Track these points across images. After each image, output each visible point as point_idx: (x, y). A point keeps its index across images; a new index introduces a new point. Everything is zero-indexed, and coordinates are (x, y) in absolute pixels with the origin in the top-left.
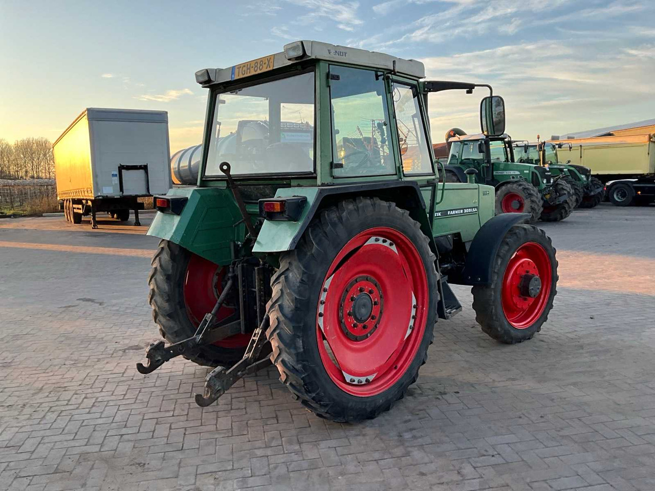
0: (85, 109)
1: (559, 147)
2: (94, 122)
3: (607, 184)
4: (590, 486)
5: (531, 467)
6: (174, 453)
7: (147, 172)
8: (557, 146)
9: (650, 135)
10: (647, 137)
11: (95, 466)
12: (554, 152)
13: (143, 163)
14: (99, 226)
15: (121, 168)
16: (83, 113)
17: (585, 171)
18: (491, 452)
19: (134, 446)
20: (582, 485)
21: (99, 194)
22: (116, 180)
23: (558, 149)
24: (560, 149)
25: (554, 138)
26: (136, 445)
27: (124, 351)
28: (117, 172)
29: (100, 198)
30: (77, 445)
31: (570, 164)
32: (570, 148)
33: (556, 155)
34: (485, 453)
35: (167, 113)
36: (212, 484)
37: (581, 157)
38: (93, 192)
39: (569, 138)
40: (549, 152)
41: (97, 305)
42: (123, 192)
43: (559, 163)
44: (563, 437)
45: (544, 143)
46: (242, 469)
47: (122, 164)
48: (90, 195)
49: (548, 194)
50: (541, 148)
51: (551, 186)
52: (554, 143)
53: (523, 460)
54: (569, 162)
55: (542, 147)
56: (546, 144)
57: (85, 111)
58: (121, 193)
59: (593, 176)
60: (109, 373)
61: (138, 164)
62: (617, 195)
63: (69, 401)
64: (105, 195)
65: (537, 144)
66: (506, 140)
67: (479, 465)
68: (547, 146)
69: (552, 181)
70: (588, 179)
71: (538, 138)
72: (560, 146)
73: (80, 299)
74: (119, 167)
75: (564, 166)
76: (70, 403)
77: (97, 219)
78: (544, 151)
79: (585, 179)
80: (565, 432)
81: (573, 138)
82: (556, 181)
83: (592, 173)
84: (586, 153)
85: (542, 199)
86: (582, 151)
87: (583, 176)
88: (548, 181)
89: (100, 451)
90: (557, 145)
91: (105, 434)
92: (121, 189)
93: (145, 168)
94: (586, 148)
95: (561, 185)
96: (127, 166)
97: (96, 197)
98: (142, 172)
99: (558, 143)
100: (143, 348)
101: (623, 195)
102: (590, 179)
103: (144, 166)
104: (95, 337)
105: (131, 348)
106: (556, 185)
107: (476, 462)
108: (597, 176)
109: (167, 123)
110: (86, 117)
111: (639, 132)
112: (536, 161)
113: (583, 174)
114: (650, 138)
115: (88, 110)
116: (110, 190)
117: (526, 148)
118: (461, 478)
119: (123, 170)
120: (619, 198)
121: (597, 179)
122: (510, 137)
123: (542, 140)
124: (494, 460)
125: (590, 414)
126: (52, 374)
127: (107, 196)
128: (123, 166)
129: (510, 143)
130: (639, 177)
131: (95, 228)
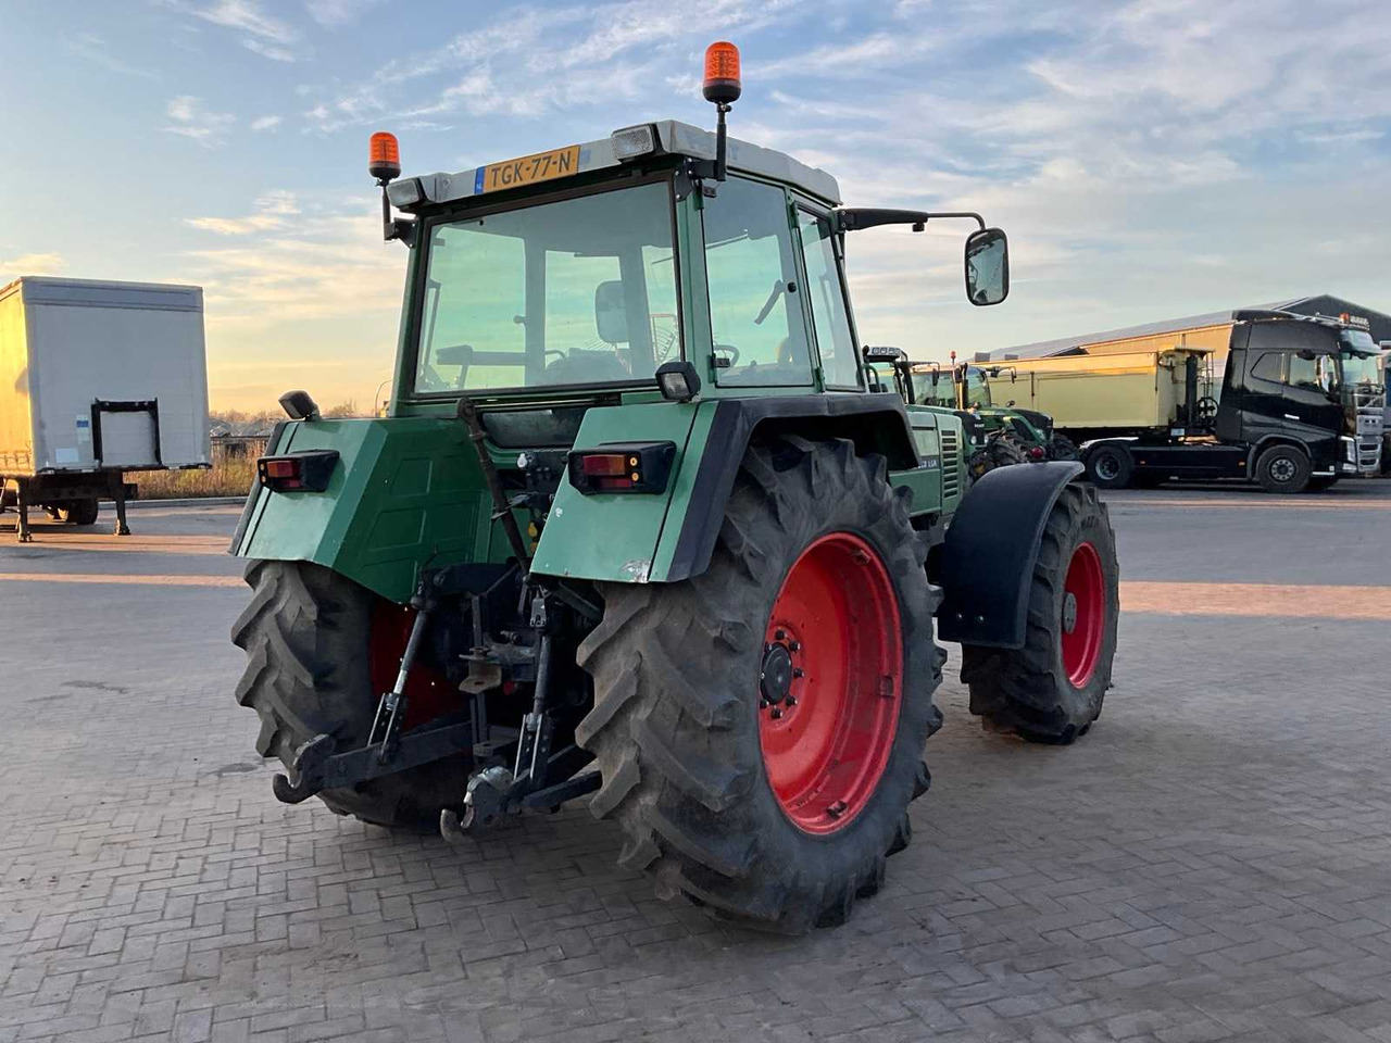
0: (18, 278)
1: (992, 375)
2: (36, 306)
3: (1082, 447)
4: (1137, 930)
5: (1039, 912)
6: (406, 935)
7: (155, 417)
8: (989, 373)
9: (1157, 353)
10: (1152, 358)
11: (259, 965)
12: (984, 384)
13: (147, 398)
14: (35, 536)
15: (98, 408)
16: (10, 287)
17: (1043, 422)
18: (969, 894)
19: (321, 929)
20: (1123, 931)
21: (47, 465)
22: (86, 434)
23: (990, 379)
24: (993, 379)
25: (980, 358)
26: (325, 928)
27: (219, 774)
28: (87, 417)
29: (49, 472)
30: (204, 935)
31: (1014, 407)
32: (1014, 377)
33: (987, 389)
34: (959, 897)
35: (201, 290)
36: (500, 976)
37: (1033, 395)
38: (32, 460)
39: (1009, 358)
40: (974, 382)
41: (115, 693)
42: (101, 461)
43: (993, 407)
44: (1080, 865)
45: (966, 366)
46: (545, 949)
47: (101, 400)
48: (25, 466)
49: (981, 464)
50: (961, 377)
51: (985, 449)
52: (984, 366)
53: (1024, 903)
54: (1012, 403)
55: (961, 373)
56: (969, 369)
57: (17, 283)
58: (97, 461)
59: (1057, 431)
60: (209, 813)
61: (137, 399)
62: (1102, 468)
63: (148, 865)
64: (60, 467)
65: (953, 369)
66: (899, 360)
67: (953, 914)
68: (973, 372)
69: (986, 441)
70: (1048, 436)
71: (953, 357)
72: (995, 373)
73: (68, 684)
74: (93, 407)
75: (1004, 411)
76: (151, 869)
77: (30, 522)
78: (966, 383)
79: (1043, 437)
80: (1081, 859)
81: (1015, 357)
82: (995, 440)
83: (1056, 425)
84: (1042, 388)
85: (970, 474)
86: (1035, 381)
87: (1039, 431)
88: (980, 441)
89: (256, 941)
90: (988, 370)
91: (252, 915)
92: (98, 454)
93: (152, 408)
94: (1042, 376)
95: (1005, 448)
96: (110, 403)
97: (41, 471)
98: (144, 415)
99: (990, 366)
100: (256, 768)
101: (1113, 468)
102: (1052, 437)
103: (150, 403)
104: (142, 753)
105: (231, 768)
106: (993, 447)
107: (946, 910)
108: (1064, 431)
109: (202, 312)
110: (20, 294)
111: (1133, 345)
112: (950, 401)
113: (1040, 428)
114: (1158, 358)
115: (25, 280)
116: (73, 456)
117: (936, 375)
118: (930, 935)
119: (102, 413)
120: (1104, 474)
121: (1064, 437)
122: (905, 355)
123: (960, 361)
124: (976, 906)
125: (1120, 831)
126: (84, 821)
127: (64, 469)
128: (103, 403)
129: (905, 366)
130: (1140, 433)
131: (25, 541)
